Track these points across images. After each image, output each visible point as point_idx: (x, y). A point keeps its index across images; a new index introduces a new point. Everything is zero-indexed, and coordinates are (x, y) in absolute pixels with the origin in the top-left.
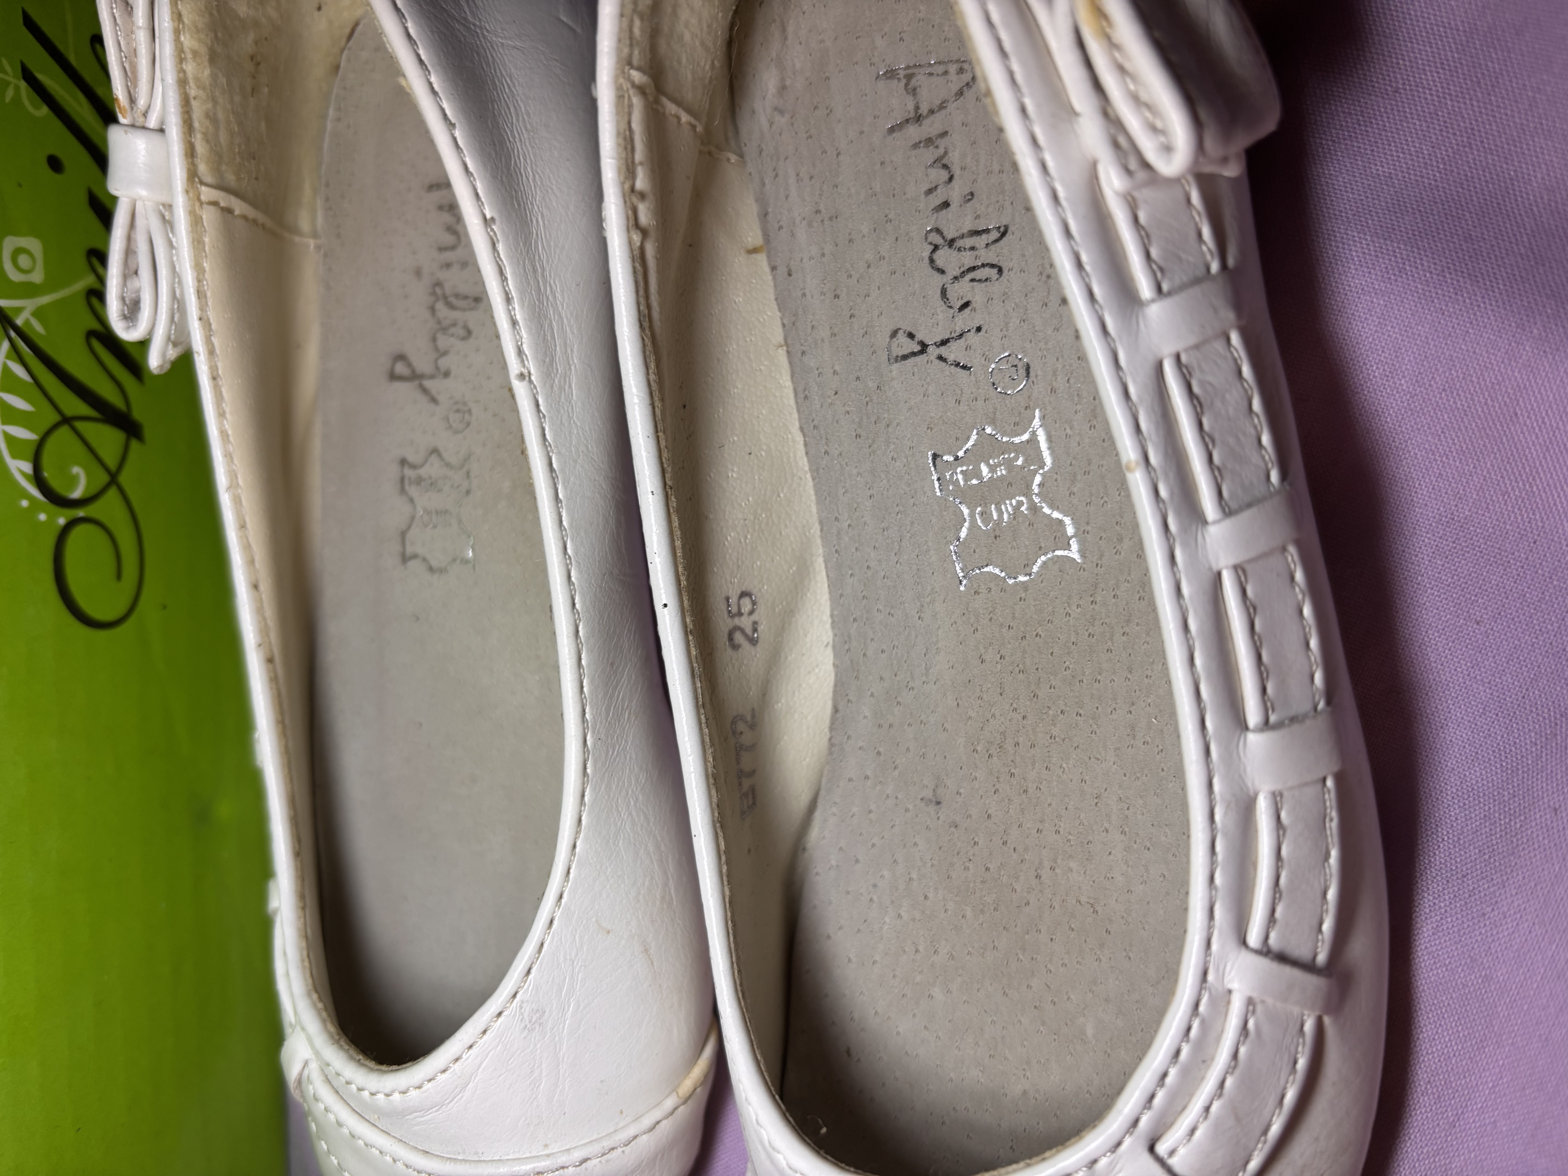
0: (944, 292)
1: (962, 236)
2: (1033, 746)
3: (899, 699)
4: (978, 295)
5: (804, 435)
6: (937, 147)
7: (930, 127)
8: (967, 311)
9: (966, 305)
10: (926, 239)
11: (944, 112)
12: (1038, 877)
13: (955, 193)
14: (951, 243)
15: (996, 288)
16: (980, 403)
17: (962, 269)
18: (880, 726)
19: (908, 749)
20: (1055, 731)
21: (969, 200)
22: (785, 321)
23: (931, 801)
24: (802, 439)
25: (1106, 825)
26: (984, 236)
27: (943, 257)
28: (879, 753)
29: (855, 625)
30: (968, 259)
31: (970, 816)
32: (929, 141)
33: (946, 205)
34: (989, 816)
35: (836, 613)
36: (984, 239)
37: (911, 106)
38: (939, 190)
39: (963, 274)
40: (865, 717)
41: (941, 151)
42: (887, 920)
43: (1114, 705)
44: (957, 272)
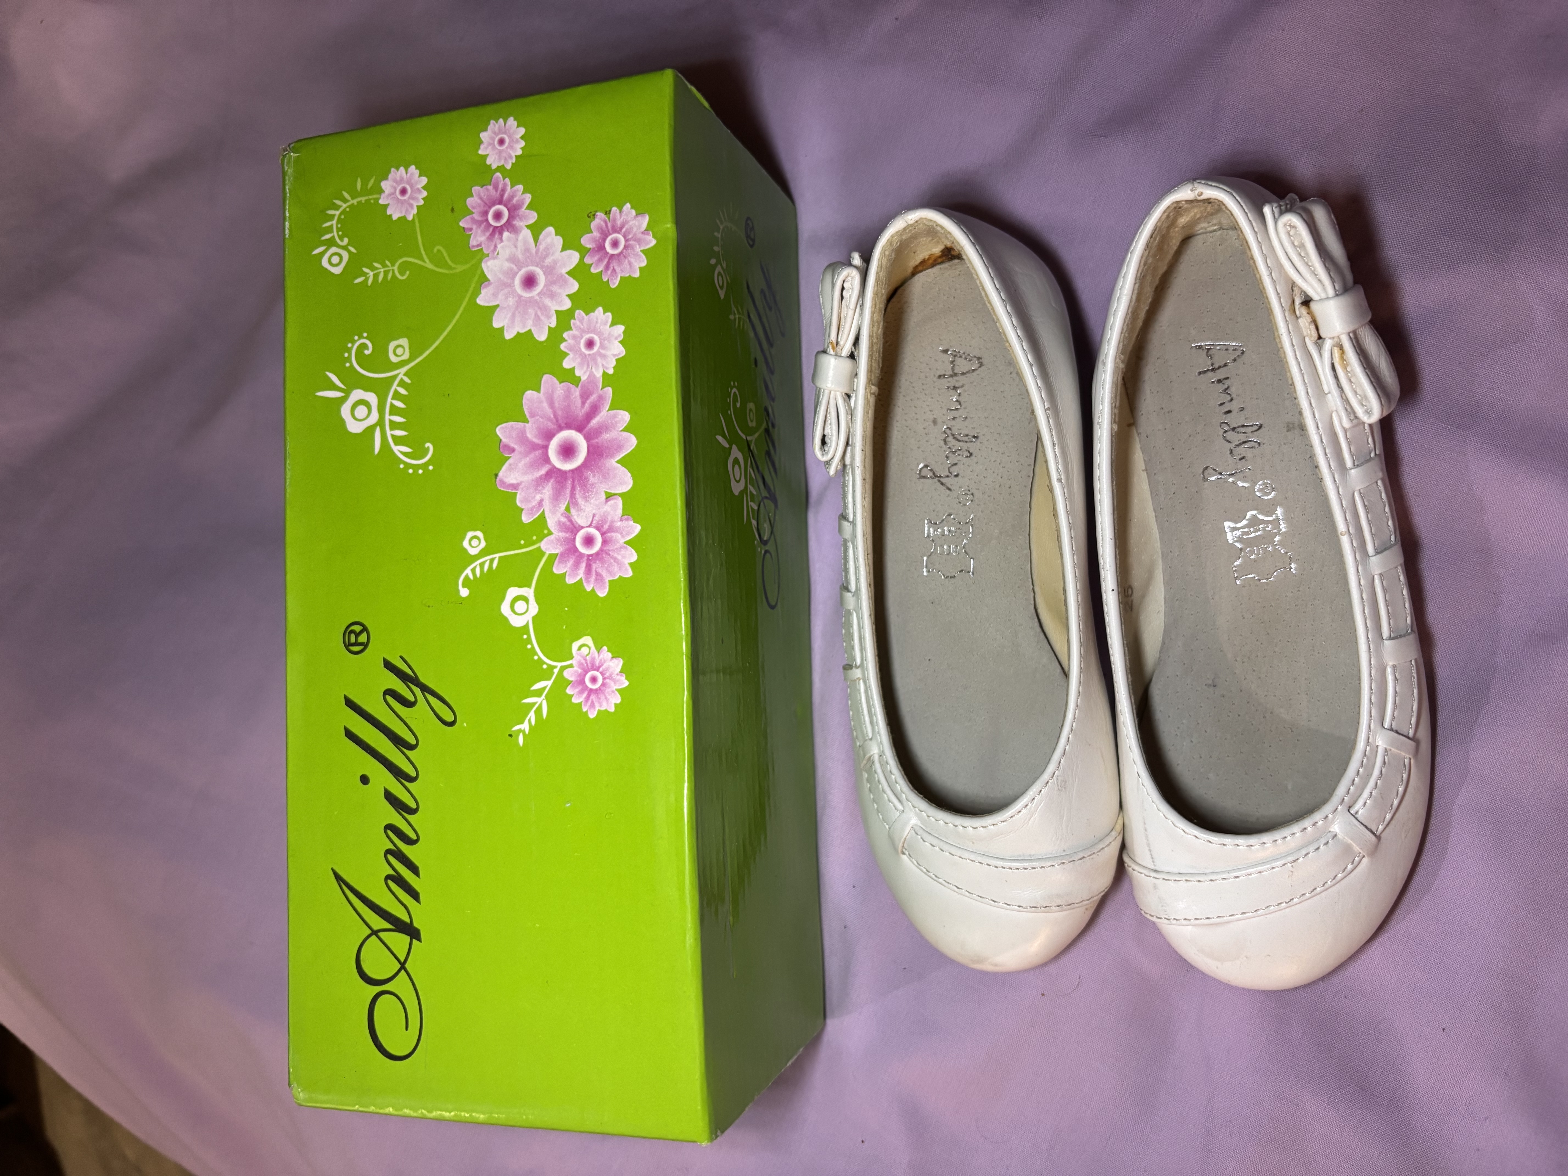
0: (1231, 452)
1: (1239, 427)
2: (1265, 657)
3: (1198, 638)
4: (1249, 454)
5: (1155, 513)
6: (1223, 384)
7: (1221, 374)
8: (1244, 460)
9: (1243, 458)
10: (1221, 426)
11: (1226, 368)
12: (1264, 717)
13: (1234, 406)
14: (1234, 429)
15: (1257, 451)
16: (1251, 501)
17: (1240, 442)
18: (1186, 651)
19: (1200, 661)
20: (1276, 650)
21: (1242, 410)
22: (1146, 459)
23: (1210, 685)
24: (1154, 514)
25: (1299, 691)
26: (1250, 427)
27: (1230, 435)
28: (1184, 664)
29: (1178, 602)
30: (1243, 438)
31: (1231, 691)
32: (1219, 381)
33: (1229, 412)
34: (1241, 691)
35: (1167, 597)
36: (1250, 429)
37: (1209, 363)
38: (1226, 404)
39: (1240, 444)
40: (1179, 646)
41: (1226, 386)
42: (1185, 744)
43: (1305, 637)
44: (1237, 443)
